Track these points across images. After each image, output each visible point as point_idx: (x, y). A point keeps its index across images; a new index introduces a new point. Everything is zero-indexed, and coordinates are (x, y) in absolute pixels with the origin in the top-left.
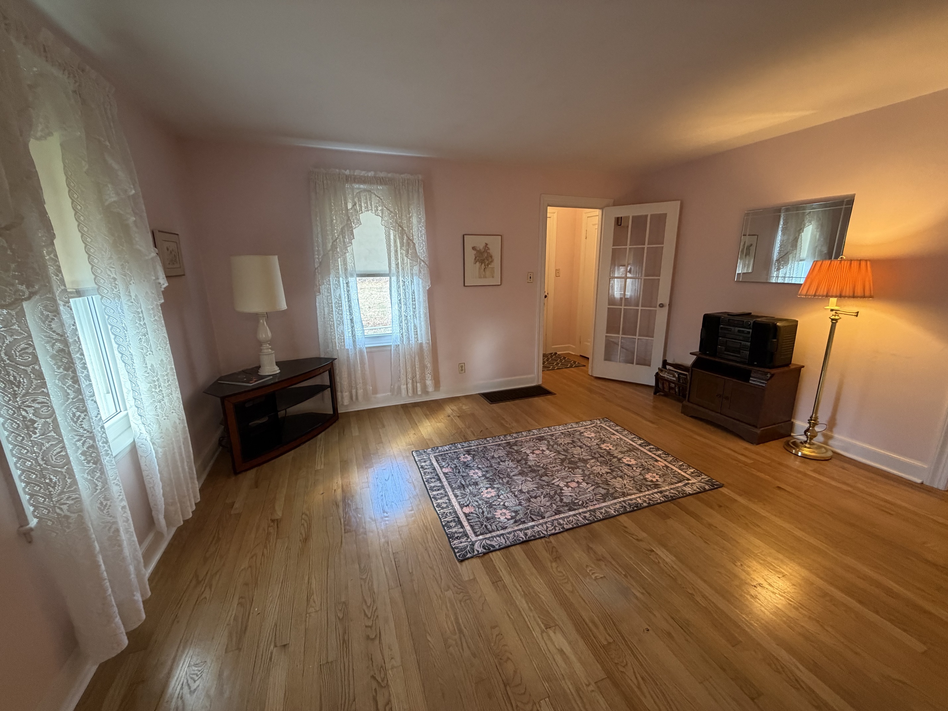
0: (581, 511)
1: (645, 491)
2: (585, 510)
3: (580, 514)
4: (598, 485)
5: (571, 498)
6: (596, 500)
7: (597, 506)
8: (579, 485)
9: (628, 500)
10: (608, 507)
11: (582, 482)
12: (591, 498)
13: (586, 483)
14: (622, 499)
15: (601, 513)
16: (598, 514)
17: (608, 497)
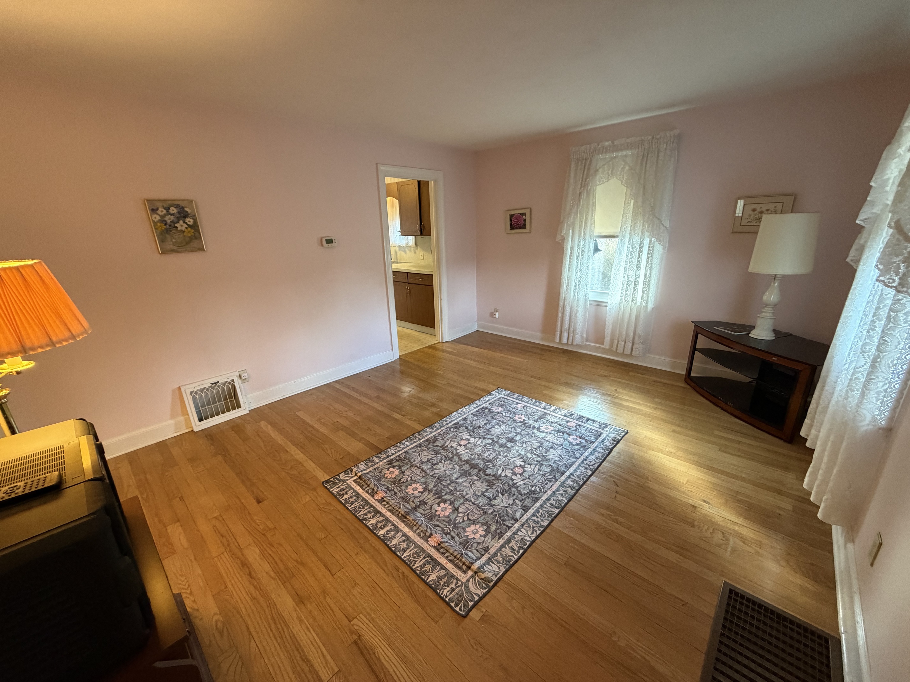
0: (450, 425)
1: (402, 454)
2: (447, 426)
3: (450, 423)
4: (444, 448)
5: (461, 431)
6: (442, 435)
7: (439, 431)
8: (459, 443)
9: (417, 441)
10: (431, 433)
11: (457, 446)
12: (445, 435)
13: (453, 447)
14: (421, 441)
15: (436, 427)
16: (438, 426)
17: (433, 440)
